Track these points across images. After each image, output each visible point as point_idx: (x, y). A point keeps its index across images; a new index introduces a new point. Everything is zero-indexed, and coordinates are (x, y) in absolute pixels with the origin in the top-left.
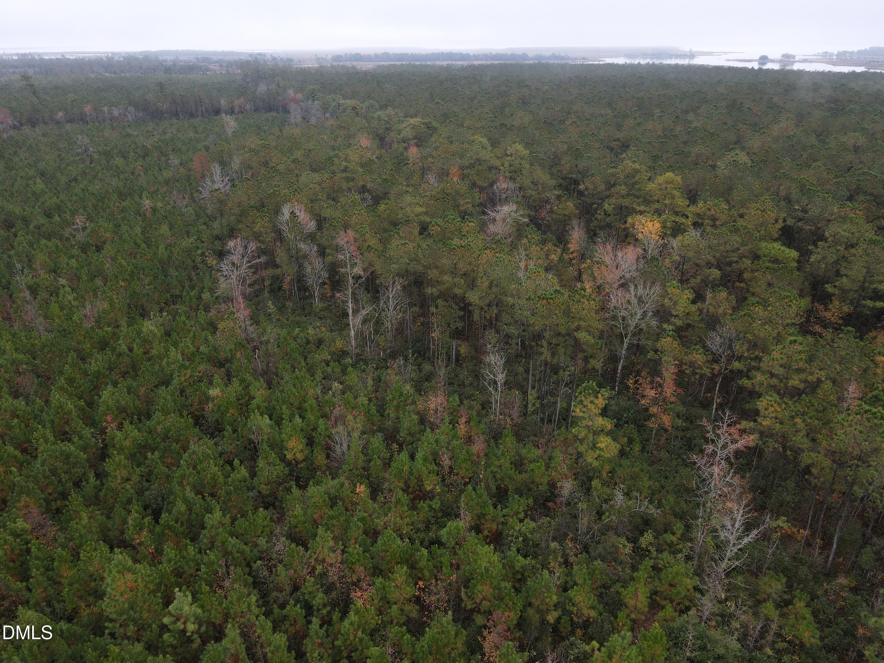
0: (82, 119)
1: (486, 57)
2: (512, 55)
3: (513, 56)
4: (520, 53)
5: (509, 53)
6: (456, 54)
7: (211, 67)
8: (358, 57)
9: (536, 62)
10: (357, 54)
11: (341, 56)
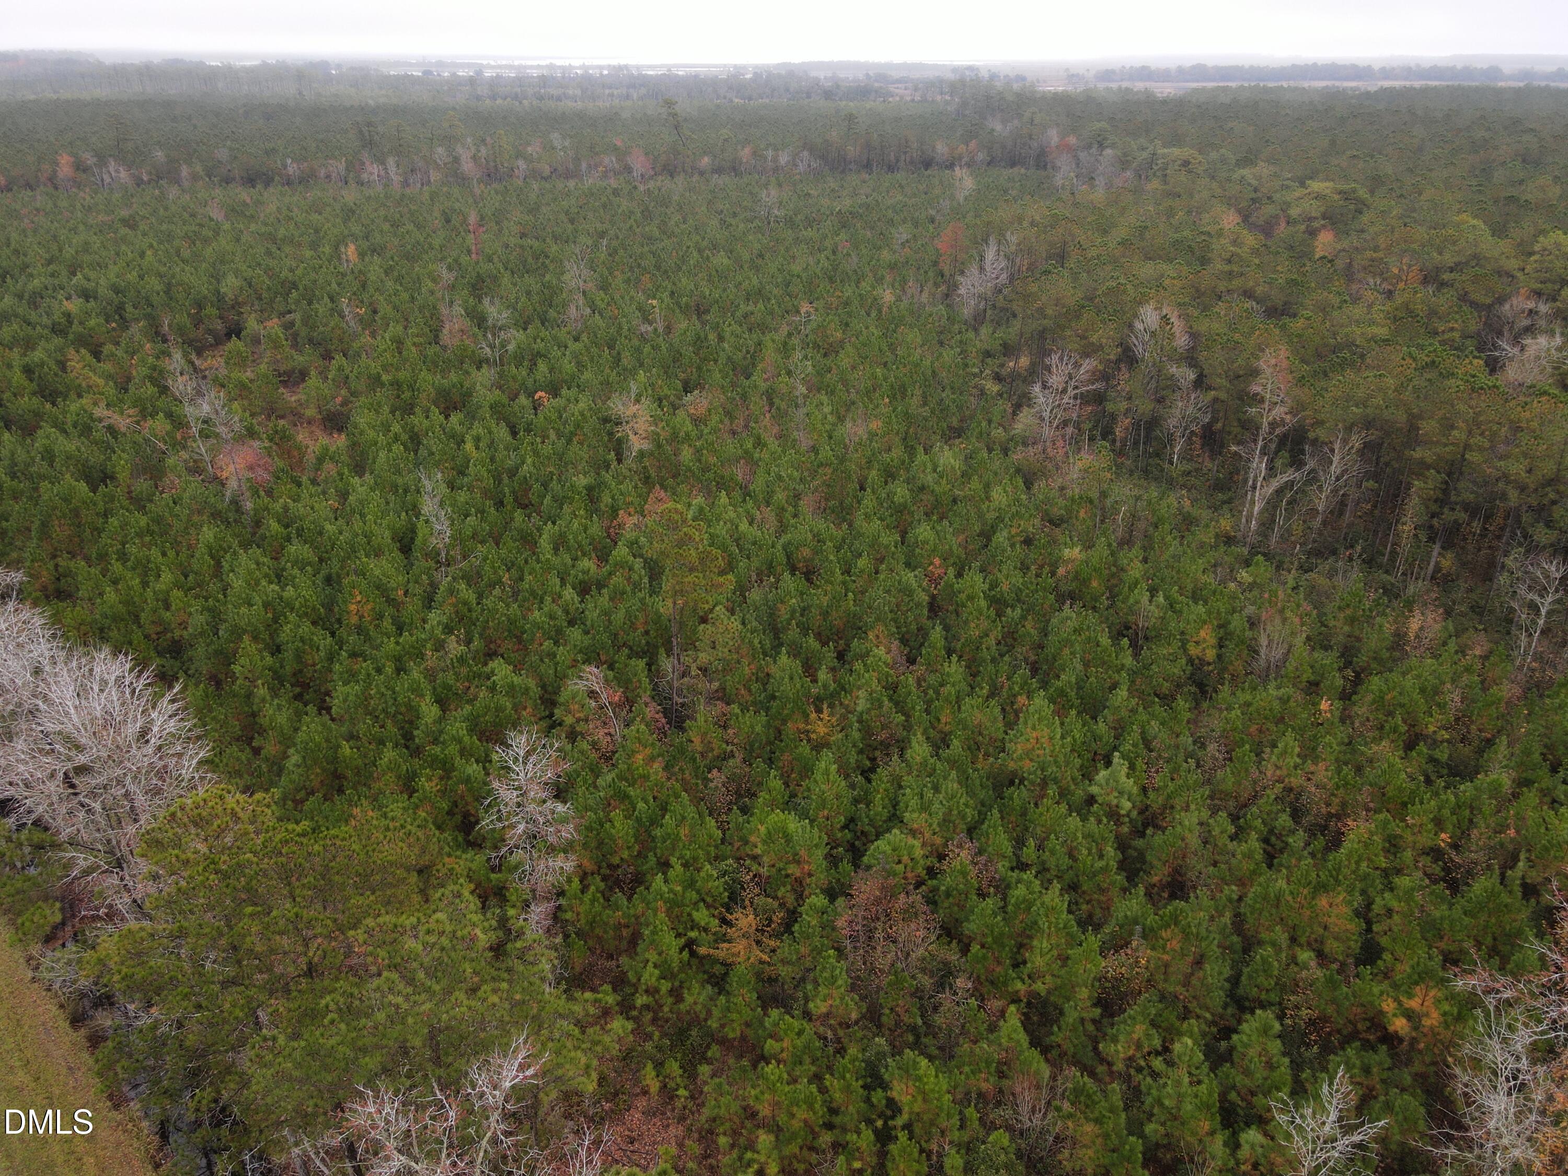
0: (735, 169)
1: (1408, 72)
2: (1466, 68)
3: (1468, 72)
4: (1485, 66)
5: (1459, 66)
6: (1344, 67)
7: (891, 88)
8: (1145, 73)
9: (1521, 84)
10: (1144, 68)
11: (1113, 72)
